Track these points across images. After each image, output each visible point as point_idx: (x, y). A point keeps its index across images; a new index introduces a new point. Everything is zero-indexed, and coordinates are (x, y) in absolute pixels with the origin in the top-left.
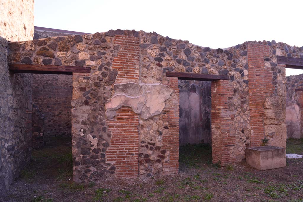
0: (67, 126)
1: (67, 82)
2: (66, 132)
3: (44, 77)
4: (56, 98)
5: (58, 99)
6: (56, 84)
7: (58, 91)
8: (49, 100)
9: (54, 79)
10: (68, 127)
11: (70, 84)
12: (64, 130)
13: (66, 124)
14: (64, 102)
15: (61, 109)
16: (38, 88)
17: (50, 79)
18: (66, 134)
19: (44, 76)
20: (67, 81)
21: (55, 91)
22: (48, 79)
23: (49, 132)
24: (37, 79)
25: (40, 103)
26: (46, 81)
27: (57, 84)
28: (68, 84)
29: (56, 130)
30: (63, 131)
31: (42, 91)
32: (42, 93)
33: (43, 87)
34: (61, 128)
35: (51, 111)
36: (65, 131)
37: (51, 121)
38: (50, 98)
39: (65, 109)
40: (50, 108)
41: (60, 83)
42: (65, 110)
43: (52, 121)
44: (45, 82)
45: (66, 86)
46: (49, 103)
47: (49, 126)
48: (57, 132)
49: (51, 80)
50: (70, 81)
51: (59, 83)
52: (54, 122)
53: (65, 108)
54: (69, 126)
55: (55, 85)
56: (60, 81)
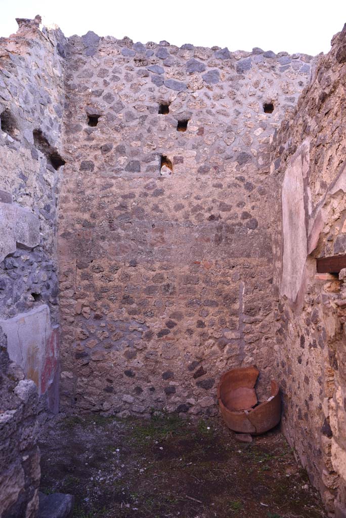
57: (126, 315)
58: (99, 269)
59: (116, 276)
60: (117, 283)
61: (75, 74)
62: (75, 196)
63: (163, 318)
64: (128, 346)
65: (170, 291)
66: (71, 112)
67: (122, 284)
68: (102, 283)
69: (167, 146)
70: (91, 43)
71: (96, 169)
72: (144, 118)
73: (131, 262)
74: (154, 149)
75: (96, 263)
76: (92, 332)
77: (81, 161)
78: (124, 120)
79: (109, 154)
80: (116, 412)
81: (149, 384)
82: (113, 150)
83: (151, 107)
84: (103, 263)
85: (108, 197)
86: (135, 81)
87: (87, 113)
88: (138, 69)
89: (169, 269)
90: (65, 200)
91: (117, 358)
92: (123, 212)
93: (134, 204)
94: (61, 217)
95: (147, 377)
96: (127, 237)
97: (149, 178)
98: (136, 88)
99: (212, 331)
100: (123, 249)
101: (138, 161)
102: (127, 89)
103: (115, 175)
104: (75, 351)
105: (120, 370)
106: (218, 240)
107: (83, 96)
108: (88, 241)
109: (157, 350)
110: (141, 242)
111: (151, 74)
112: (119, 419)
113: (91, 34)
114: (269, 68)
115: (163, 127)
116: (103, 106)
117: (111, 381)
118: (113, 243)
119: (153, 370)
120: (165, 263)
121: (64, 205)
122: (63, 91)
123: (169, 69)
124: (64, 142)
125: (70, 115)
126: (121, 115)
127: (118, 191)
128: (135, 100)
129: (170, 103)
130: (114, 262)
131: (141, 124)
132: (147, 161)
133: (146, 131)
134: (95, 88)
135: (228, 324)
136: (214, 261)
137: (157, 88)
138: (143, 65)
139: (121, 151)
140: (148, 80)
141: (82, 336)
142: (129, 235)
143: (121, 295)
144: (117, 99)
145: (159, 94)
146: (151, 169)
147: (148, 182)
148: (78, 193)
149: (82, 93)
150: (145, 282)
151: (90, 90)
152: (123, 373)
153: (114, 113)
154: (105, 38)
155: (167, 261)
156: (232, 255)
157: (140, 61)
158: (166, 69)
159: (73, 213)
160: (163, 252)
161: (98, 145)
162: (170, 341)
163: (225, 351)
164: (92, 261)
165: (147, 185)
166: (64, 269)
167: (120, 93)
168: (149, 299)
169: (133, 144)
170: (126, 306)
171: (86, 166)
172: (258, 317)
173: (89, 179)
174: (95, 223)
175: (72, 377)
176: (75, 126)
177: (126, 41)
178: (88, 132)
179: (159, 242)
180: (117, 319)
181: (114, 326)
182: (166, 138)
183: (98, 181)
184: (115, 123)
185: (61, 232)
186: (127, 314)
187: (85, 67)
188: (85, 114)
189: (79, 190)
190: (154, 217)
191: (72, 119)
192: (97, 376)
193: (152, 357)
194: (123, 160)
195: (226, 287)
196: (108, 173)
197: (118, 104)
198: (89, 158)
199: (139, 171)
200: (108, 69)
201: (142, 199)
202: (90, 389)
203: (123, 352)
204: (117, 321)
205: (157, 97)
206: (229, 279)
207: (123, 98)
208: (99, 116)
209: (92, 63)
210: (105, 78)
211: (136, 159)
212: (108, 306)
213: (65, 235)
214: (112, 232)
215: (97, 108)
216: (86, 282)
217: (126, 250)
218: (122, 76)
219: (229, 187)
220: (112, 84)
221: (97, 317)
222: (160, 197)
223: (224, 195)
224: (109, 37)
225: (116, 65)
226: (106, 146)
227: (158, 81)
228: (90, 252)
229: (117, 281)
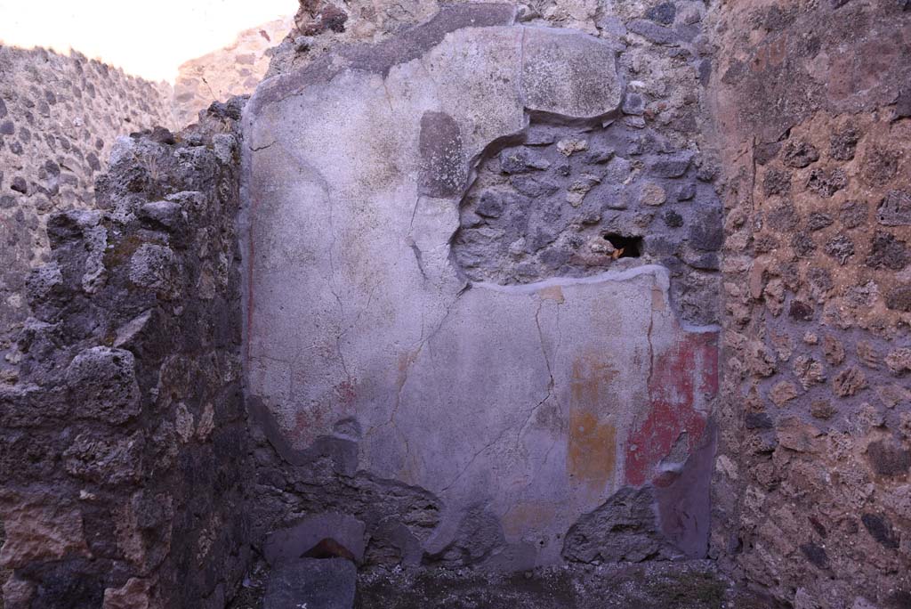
57: (878, 309)
58: (804, 155)
59: (851, 167)
60: (856, 192)
64: (883, 427)
67: (870, 193)
68: (813, 199)
73: (895, 104)
75: (798, 136)
76: (782, 356)
84: (816, 129)
91: (842, 459)
104: (745, 406)
105: (851, 502)
108: (776, 70)
117: (821, 530)
118: (843, 49)
130: (845, 118)
141: (760, 367)
143: (865, 237)
152: (856, 517)
164: (788, 133)
166: (733, 172)
170: (879, 275)
175: (734, 476)
180: (848, 322)
181: (839, 345)
186: (882, 304)
192: (786, 497)
202: (768, 529)
203: (863, 444)
204: (849, 328)
212: (827, 274)
213: (732, 75)
216: (775, 201)
221: (799, 313)
228: (783, 106)
229: (854, 183)
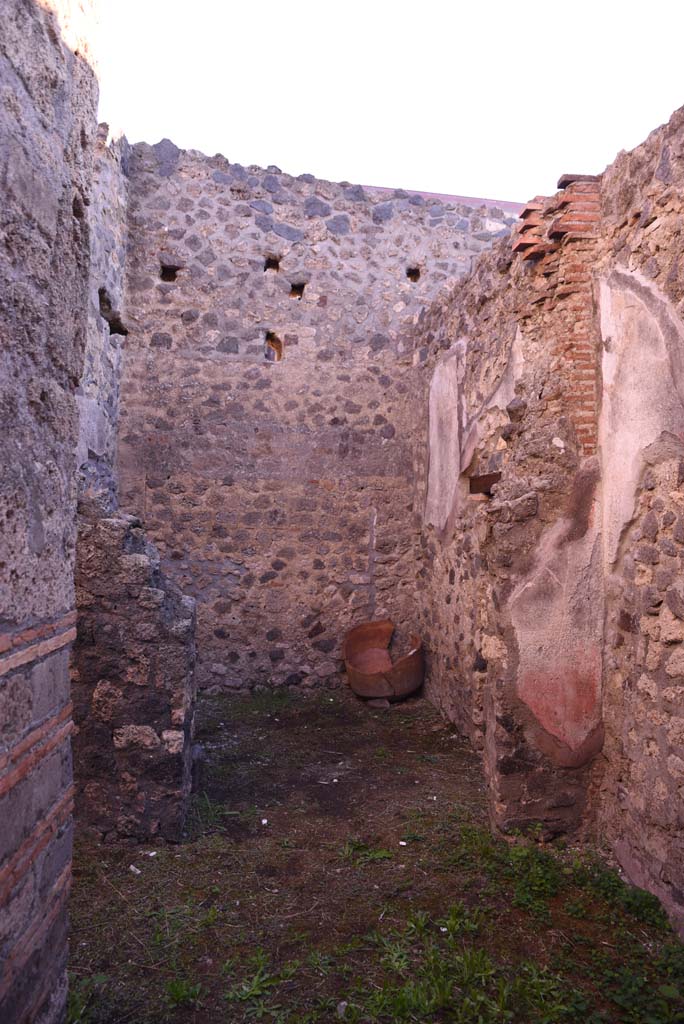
0: (311, 636)
1: (319, 399)
2: (306, 668)
3: (197, 371)
4: (261, 483)
5: (267, 488)
6: (259, 405)
7: (269, 448)
8: (224, 491)
9: (250, 378)
10: (315, 645)
11: (332, 410)
12: (298, 660)
13: (310, 629)
14: (302, 504)
15: (282, 543)
16: (170, 428)
17: (227, 379)
18: (306, 681)
19: (200, 365)
20: (317, 394)
21: (253, 444)
22: (219, 380)
23: (221, 668)
24: (163, 379)
25: (178, 509)
26: (210, 391)
27: (267, 410)
28: (322, 408)
29: (253, 655)
30: (287, 666)
31: (185, 445)
32: (187, 454)
33: (196, 422)
34: (279, 645)
35: (230, 555)
36: (301, 664)
37: (233, 608)
38: (229, 482)
39: (304, 545)
40: (228, 540)
41: (281, 401)
42: (305, 552)
43: (235, 611)
44: (204, 399)
45: (309, 421)
46: (221, 508)
47: (221, 634)
48: (260, 670)
49: (234, 387)
50: (331, 392)
51: (275, 403)
52: (245, 612)
53: (305, 537)
54: (322, 636)
55: (258, 412)
56: (279, 391)
57: (217, 552)
58: (180, 489)
59: (203, 498)
60: (204, 508)
61: (143, 202)
62: (144, 383)
63: (268, 557)
65: (278, 519)
66: (137, 259)
67: (212, 509)
68: (183, 508)
69: (276, 320)
70: (167, 156)
71: (174, 346)
72: (244, 276)
73: (225, 480)
74: (258, 322)
75: (175, 480)
76: (168, 576)
77: (153, 332)
78: (215, 278)
79: (194, 325)
80: (202, 689)
81: (248, 648)
82: (200, 320)
83: (254, 262)
84: (186, 479)
85: (192, 387)
86: (231, 221)
87: (162, 262)
88: (236, 203)
89: (277, 490)
90: (130, 388)
91: (204, 613)
92: (214, 409)
93: (229, 398)
94: (124, 413)
95: (245, 638)
96: (220, 444)
97: (250, 363)
98: (233, 231)
99: (334, 573)
100: (214, 461)
101: (234, 338)
102: (219, 232)
103: (202, 356)
105: (209, 629)
106: (343, 452)
107: (156, 236)
108: (163, 448)
109: (260, 600)
110: (238, 452)
111: (255, 212)
112: (207, 697)
113: (166, 143)
114: (416, 221)
115: (271, 291)
116: (187, 255)
118: (200, 452)
119: (254, 628)
120: (272, 481)
121: (127, 395)
122: (126, 227)
123: (280, 208)
124: (126, 303)
125: (135, 264)
126: (212, 269)
127: (207, 379)
128: (232, 250)
129: (281, 257)
130: (201, 479)
131: (241, 284)
132: (247, 338)
133: (247, 296)
134: (173, 226)
135: (354, 564)
136: (337, 480)
137: (263, 235)
138: (244, 198)
139: (210, 321)
140: (251, 221)
142: (222, 442)
143: (208, 525)
144: (205, 245)
145: (266, 244)
146: (253, 350)
147: (249, 369)
148: (149, 379)
149: (154, 232)
150: (245, 507)
151: (166, 229)
152: (212, 633)
153: (201, 266)
154: (189, 153)
155: (274, 478)
156: (360, 472)
157: (239, 191)
158: (276, 207)
159: (142, 408)
160: (269, 467)
161: (178, 310)
162: (278, 588)
163: (350, 601)
164: (169, 478)
165: (249, 372)
166: (128, 487)
167: (210, 237)
168: (250, 531)
169: (229, 312)
170: (217, 540)
171: (159, 341)
172: (394, 555)
173: (164, 360)
174: (173, 423)
176: (143, 280)
177: (219, 160)
178: (163, 291)
179: (264, 452)
180: (204, 558)
181: (199, 568)
182: (275, 307)
183: (177, 363)
184: (203, 281)
185: (123, 435)
187: (159, 193)
188: (158, 263)
189: (150, 375)
190: (257, 417)
191: (139, 269)
193: (252, 610)
194: (213, 335)
195: (353, 516)
196: (193, 352)
197: (207, 252)
198: (165, 329)
199: (237, 352)
200: (191, 198)
201: (242, 392)
203: (213, 604)
204: (204, 561)
205: (263, 248)
206: (357, 504)
207: (215, 245)
208: (178, 268)
209: (168, 189)
210: (188, 213)
211: (232, 334)
212: (192, 539)
213: (130, 439)
214: (199, 437)
215: (176, 256)
216: (161, 507)
217: (218, 462)
218: (213, 212)
219: (359, 380)
220: (198, 222)
221: (176, 556)
222: (265, 390)
223: (352, 391)
224: (194, 152)
225: (204, 195)
226: (189, 313)
227: (265, 224)
228: (167, 464)
229: (204, 505)
